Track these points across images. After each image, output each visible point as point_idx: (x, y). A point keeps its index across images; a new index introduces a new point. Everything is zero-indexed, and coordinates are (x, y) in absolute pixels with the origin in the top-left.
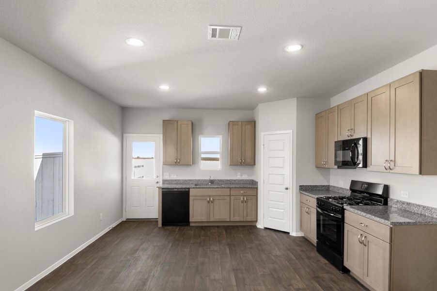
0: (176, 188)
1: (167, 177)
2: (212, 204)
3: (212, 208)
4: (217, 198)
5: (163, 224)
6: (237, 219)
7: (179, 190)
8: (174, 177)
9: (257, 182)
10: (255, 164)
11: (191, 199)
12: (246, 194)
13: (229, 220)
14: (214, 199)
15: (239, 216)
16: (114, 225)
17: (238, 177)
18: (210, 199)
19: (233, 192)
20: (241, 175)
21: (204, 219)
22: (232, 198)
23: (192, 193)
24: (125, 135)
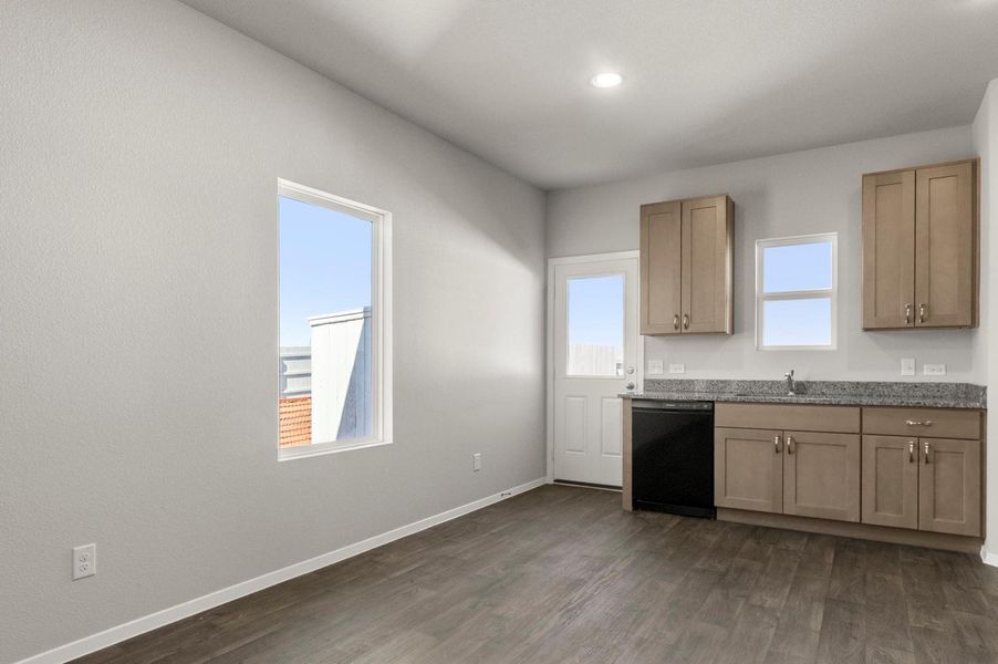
0: (670, 401)
1: (656, 372)
2: (789, 459)
3: (789, 468)
4: (808, 437)
5: (636, 506)
6: (889, 518)
7: (681, 406)
8: (677, 372)
9: (984, 389)
10: (974, 322)
11: (718, 434)
12: (928, 432)
13: (854, 518)
14: (797, 440)
15: (899, 511)
16: (515, 491)
17: (903, 372)
18: (782, 440)
19: (872, 421)
20: (918, 368)
21: (761, 503)
22: (870, 442)
23: (722, 416)
24: (552, 262)
